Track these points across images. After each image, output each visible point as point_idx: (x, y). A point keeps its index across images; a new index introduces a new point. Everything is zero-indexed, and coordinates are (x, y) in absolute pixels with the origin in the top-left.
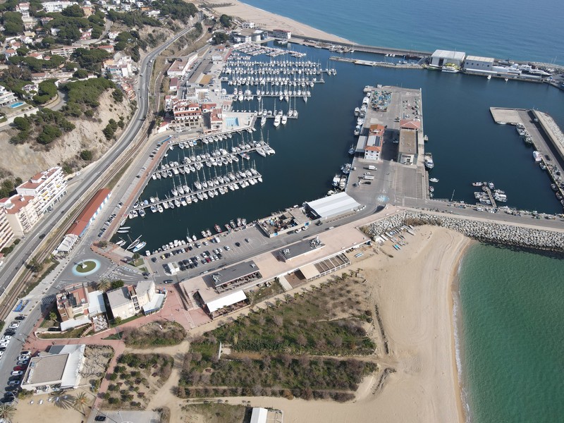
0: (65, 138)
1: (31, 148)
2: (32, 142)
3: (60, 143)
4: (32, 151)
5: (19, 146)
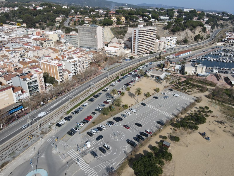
0: (181, 32)
1: (168, 32)
2: (170, 30)
3: (178, 34)
4: (168, 33)
5: (165, 30)
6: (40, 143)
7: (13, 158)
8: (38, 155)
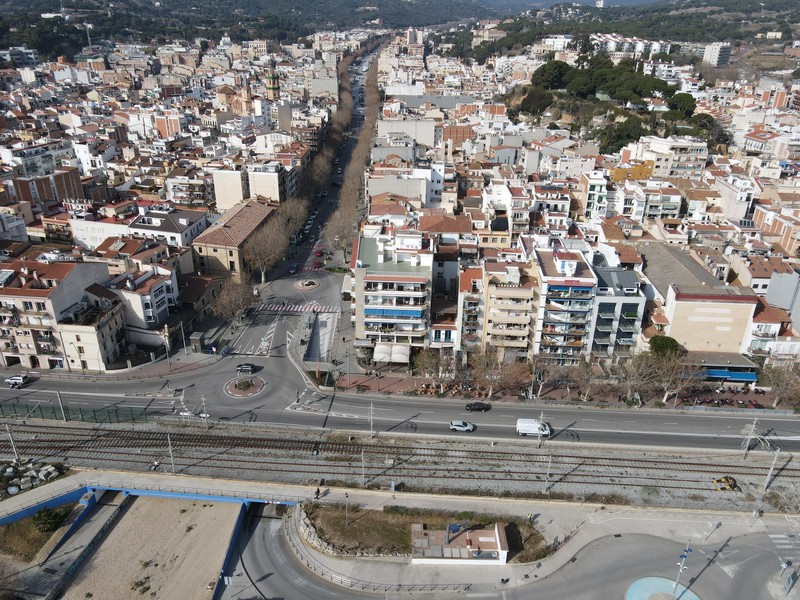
6: (745, 524)
7: (647, 503)
8: (716, 553)
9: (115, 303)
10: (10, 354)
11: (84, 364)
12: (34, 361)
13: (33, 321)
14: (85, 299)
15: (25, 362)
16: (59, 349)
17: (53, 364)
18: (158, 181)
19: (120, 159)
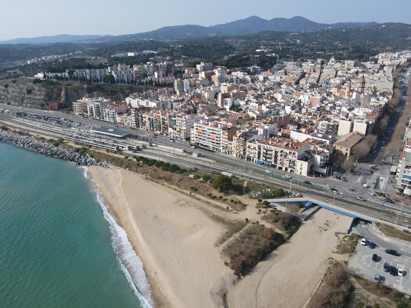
9: (312, 157)
10: (280, 166)
11: (301, 173)
12: (286, 169)
13: (290, 158)
14: (304, 154)
15: (284, 169)
16: (295, 167)
17: (291, 171)
18: (314, 121)
19: (300, 113)
